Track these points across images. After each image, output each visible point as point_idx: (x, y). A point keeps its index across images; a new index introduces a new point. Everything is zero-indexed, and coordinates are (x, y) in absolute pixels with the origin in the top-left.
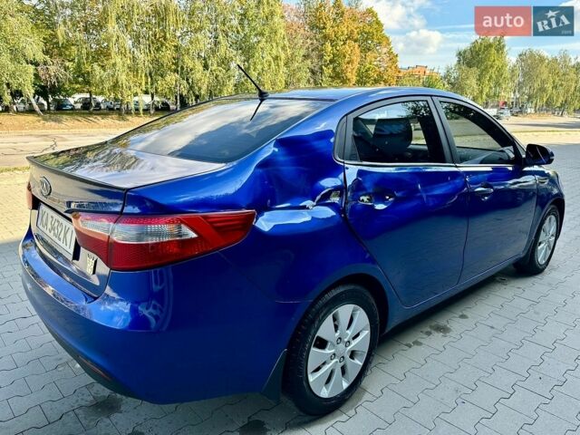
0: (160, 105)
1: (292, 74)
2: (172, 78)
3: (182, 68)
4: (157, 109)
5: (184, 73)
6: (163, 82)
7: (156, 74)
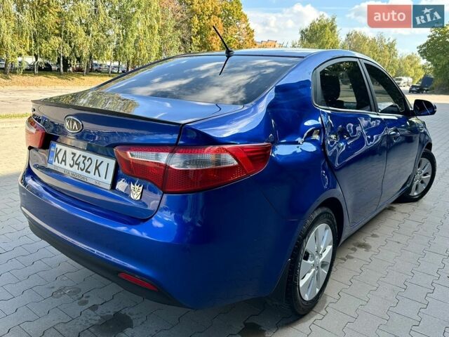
0: (43, 66)
1: (163, 42)
2: (55, 41)
3: (65, 32)
4: (40, 69)
5: (67, 37)
6: (47, 45)
7: (40, 36)
